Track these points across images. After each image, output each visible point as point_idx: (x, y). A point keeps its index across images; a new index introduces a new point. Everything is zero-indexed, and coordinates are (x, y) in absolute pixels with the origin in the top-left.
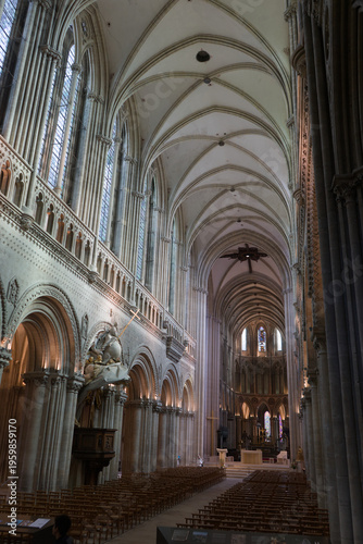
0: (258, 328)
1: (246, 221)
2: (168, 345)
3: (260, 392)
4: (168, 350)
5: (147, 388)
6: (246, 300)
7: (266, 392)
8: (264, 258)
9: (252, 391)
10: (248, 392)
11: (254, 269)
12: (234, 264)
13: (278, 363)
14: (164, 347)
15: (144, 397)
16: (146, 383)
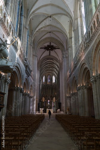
0: (48, 76)
1: (52, 33)
2: (26, 68)
3: (48, 94)
4: (26, 70)
5: (18, 83)
6: (46, 66)
7: (50, 94)
8: (55, 50)
9: (46, 94)
10: (45, 94)
11: (51, 54)
12: (45, 51)
13: (53, 86)
14: (25, 69)
15: (17, 86)
16: (18, 81)
